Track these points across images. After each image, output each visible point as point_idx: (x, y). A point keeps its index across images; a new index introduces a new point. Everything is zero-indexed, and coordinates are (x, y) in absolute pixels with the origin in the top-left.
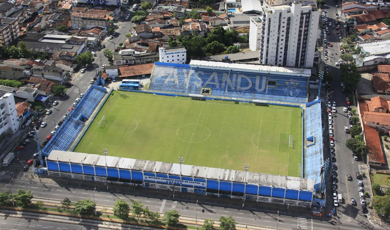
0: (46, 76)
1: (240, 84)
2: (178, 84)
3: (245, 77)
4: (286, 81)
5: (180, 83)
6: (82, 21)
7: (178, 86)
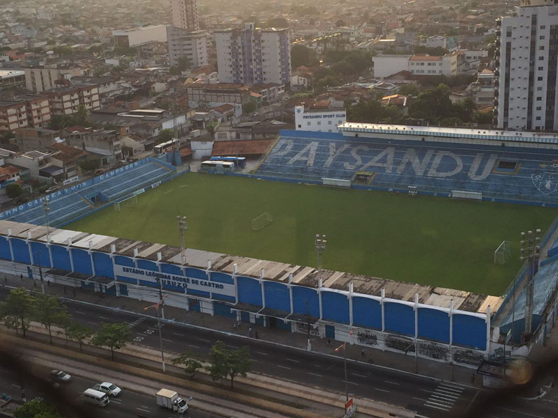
0: (88, 149)
1: (436, 166)
2: (312, 165)
3: (452, 155)
4: (542, 163)
5: (315, 164)
6: (205, 96)
7: (310, 169)
